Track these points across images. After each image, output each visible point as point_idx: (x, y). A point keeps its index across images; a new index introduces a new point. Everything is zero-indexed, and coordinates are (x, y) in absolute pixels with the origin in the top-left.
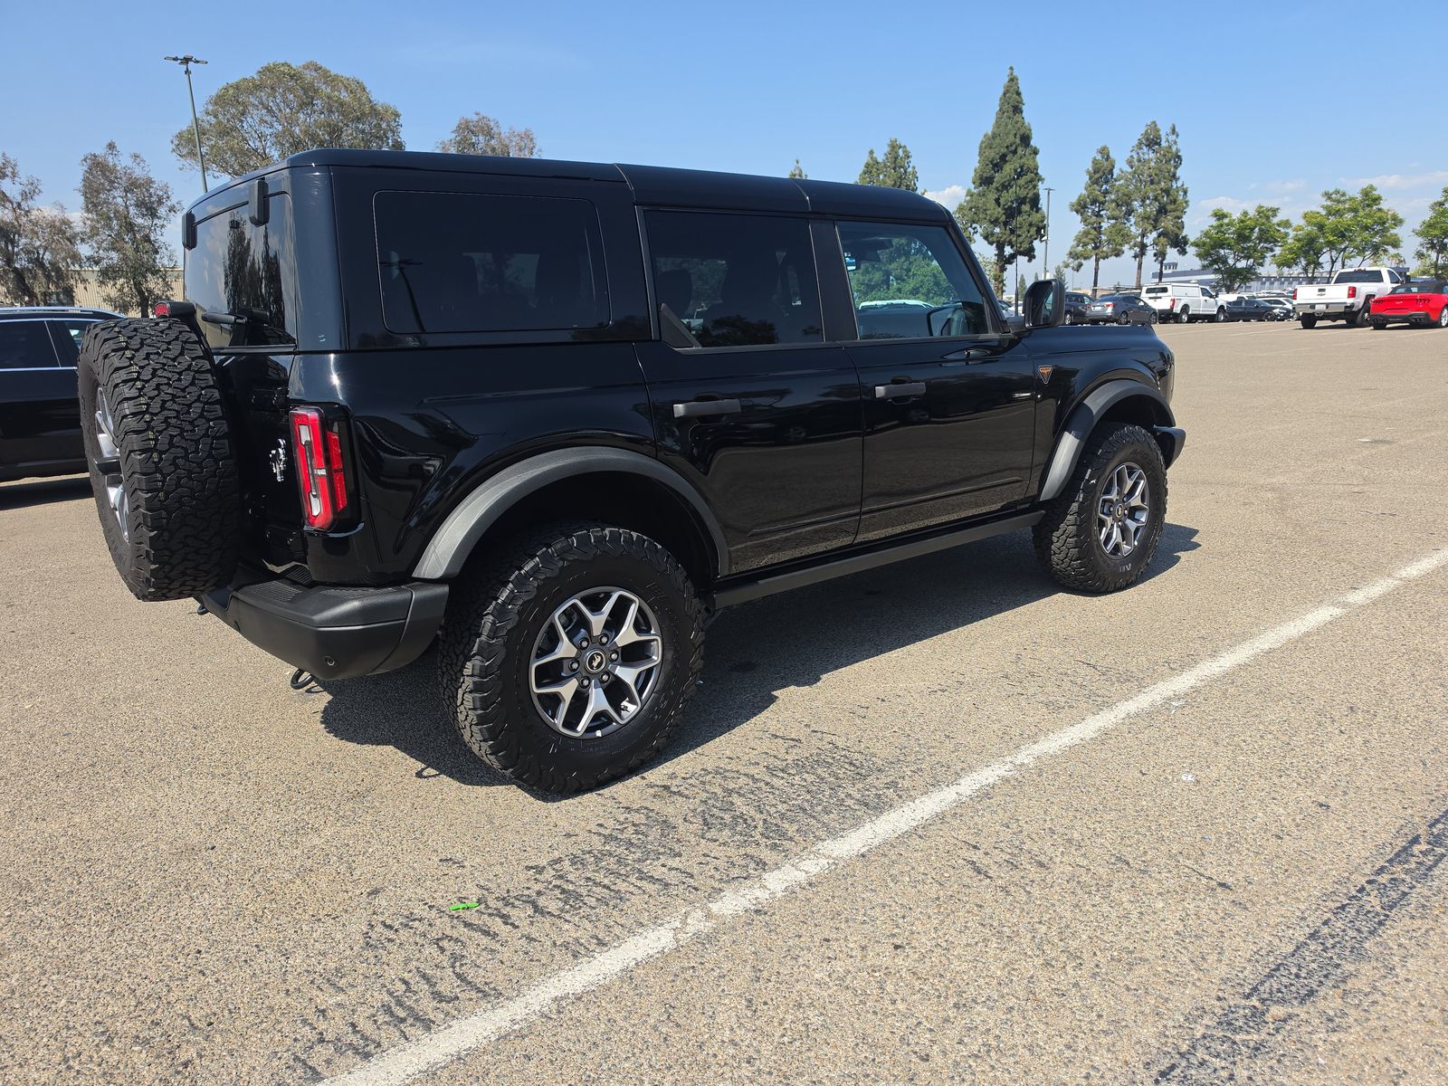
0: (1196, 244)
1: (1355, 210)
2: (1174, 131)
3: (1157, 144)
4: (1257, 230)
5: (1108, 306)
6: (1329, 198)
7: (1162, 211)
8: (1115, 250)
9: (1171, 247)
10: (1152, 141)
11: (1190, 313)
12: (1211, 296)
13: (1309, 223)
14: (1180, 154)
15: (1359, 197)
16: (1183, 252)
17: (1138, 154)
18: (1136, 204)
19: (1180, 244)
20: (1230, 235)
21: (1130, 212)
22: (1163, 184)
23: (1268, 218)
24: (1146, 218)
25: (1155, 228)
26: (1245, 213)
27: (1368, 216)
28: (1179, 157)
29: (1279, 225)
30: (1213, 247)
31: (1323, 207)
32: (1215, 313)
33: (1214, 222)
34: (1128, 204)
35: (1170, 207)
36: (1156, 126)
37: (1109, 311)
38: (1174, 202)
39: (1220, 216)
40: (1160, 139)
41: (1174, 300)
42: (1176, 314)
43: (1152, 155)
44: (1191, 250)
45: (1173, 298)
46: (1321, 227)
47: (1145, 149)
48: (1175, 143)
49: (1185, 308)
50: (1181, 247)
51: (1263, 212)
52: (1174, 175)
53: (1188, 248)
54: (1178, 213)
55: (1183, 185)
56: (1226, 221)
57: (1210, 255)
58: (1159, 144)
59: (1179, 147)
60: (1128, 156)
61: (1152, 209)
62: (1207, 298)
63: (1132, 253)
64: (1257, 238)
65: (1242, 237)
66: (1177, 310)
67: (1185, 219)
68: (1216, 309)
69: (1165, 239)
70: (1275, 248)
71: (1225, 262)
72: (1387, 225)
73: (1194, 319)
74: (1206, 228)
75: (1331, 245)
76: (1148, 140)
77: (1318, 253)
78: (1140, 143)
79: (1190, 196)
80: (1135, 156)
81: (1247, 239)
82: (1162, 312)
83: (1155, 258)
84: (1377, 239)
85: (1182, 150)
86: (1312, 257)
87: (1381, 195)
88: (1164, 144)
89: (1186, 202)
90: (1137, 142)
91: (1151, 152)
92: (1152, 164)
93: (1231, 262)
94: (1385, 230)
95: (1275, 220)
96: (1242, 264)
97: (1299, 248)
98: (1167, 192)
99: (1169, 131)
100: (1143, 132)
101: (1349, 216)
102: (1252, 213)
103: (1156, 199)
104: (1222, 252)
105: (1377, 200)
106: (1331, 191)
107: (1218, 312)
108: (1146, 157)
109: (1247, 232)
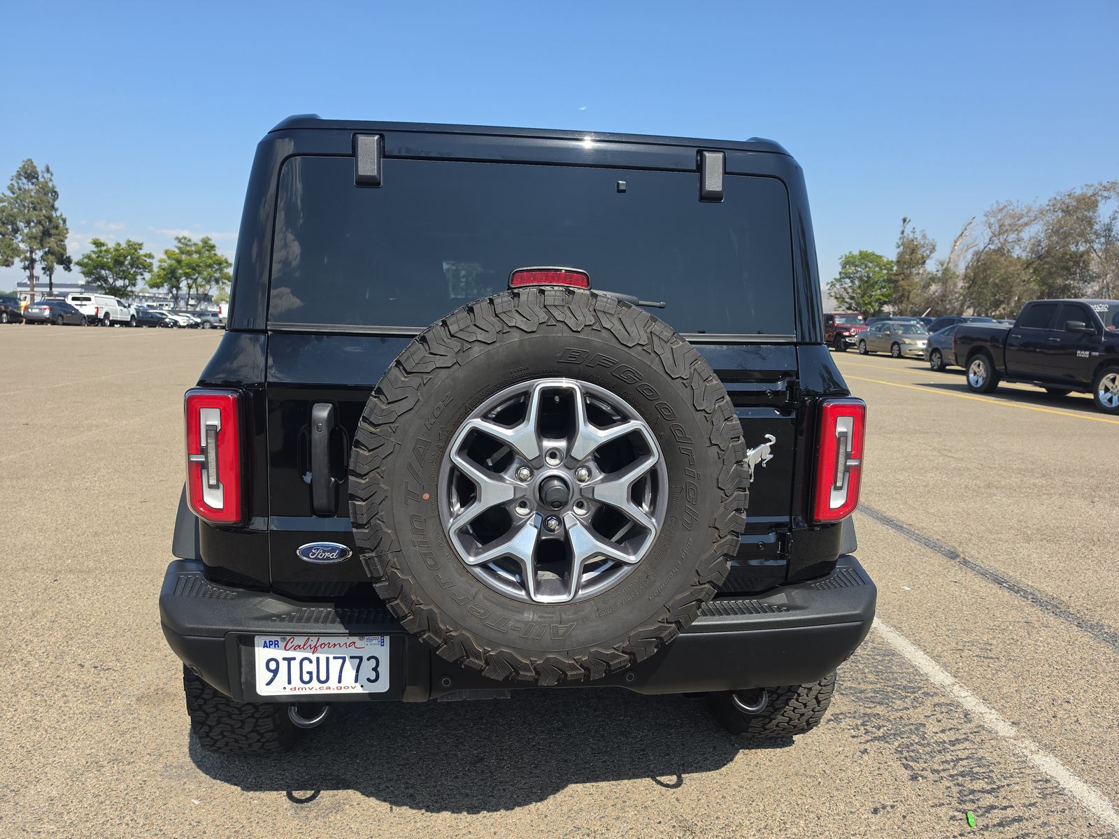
0: (78, 264)
1: (199, 252)
2: (48, 170)
3: (34, 177)
4: (129, 257)
5: (46, 309)
6: (180, 241)
7: (46, 233)
8: (7, 260)
9: (57, 263)
10: (29, 173)
11: (111, 318)
12: (125, 307)
13: (169, 258)
14: (55, 190)
15: (201, 244)
16: (68, 269)
17: (18, 183)
18: (21, 225)
19: (66, 263)
20: (108, 259)
21: (16, 230)
22: (44, 211)
23: (136, 250)
24: (31, 237)
25: (42, 246)
26: (119, 244)
27: (210, 257)
28: (56, 192)
29: (145, 256)
30: (95, 268)
31: (177, 247)
32: (129, 320)
33: (93, 248)
34: (13, 223)
35: (53, 231)
36: (32, 163)
37: (47, 313)
38: (57, 227)
39: (98, 244)
40: (38, 175)
41: (97, 308)
42: (100, 319)
43: (31, 187)
44: (76, 269)
45: (97, 306)
46: (179, 262)
47: (24, 181)
48: (51, 180)
49: (107, 314)
50: (66, 265)
51: (132, 245)
52: (53, 206)
53: (72, 266)
54: (61, 237)
55: (61, 215)
56: (104, 248)
57: (93, 273)
58: (37, 178)
59: (55, 184)
60: (9, 183)
61: (36, 230)
62: (122, 308)
63: (22, 265)
64: (130, 264)
65: (118, 262)
66: (101, 316)
67: (67, 242)
68: (129, 317)
69: (53, 257)
70: (144, 273)
71: (106, 280)
72: (222, 266)
73: (113, 323)
74: (87, 252)
75: (187, 276)
76: (26, 173)
77: (178, 281)
78: (20, 175)
79: (68, 225)
80: (16, 185)
81: (122, 264)
82: (89, 317)
83: (43, 272)
84: (217, 275)
85: (57, 187)
86: (175, 283)
87: (216, 245)
88: (41, 179)
89: (67, 229)
90: (15, 174)
91: (30, 183)
92: (33, 194)
93: (111, 281)
94: (221, 270)
95: (141, 252)
96: (120, 283)
97: (165, 275)
98: (50, 219)
99: (44, 170)
100: (21, 166)
101: (195, 256)
102: (124, 245)
103: (39, 222)
104: (103, 272)
105: (213, 247)
106: (180, 237)
107: (131, 319)
108: (26, 187)
109: (122, 259)
